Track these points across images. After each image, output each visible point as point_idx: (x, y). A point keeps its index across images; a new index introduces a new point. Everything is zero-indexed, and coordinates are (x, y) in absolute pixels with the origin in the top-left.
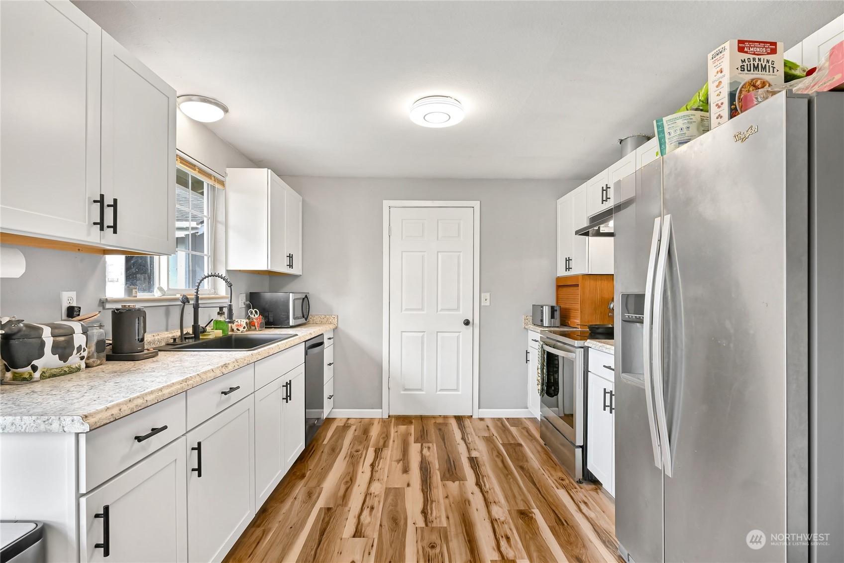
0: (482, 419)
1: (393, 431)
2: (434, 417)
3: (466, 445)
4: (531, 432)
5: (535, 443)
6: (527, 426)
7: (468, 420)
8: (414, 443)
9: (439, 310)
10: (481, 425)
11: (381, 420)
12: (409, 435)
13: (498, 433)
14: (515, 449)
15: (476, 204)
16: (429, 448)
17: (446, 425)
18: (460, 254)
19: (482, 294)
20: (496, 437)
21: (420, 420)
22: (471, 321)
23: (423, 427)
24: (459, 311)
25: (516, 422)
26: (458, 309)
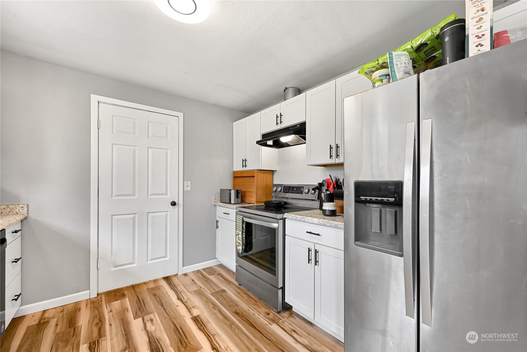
0: (185, 275)
1: (106, 312)
2: (145, 283)
3: (184, 304)
4: (224, 276)
5: (232, 285)
6: (219, 273)
7: (176, 278)
8: (135, 319)
9: (149, 195)
10: (187, 280)
11: (89, 301)
12: (126, 310)
13: (203, 284)
14: (222, 296)
15: (181, 115)
16: (152, 320)
17: (159, 289)
18: (168, 151)
19: (185, 182)
20: (203, 288)
21: (133, 290)
22: (177, 202)
23: (138, 297)
24: (167, 195)
25: (210, 270)
26: (166, 194)
